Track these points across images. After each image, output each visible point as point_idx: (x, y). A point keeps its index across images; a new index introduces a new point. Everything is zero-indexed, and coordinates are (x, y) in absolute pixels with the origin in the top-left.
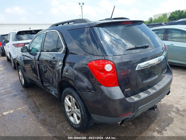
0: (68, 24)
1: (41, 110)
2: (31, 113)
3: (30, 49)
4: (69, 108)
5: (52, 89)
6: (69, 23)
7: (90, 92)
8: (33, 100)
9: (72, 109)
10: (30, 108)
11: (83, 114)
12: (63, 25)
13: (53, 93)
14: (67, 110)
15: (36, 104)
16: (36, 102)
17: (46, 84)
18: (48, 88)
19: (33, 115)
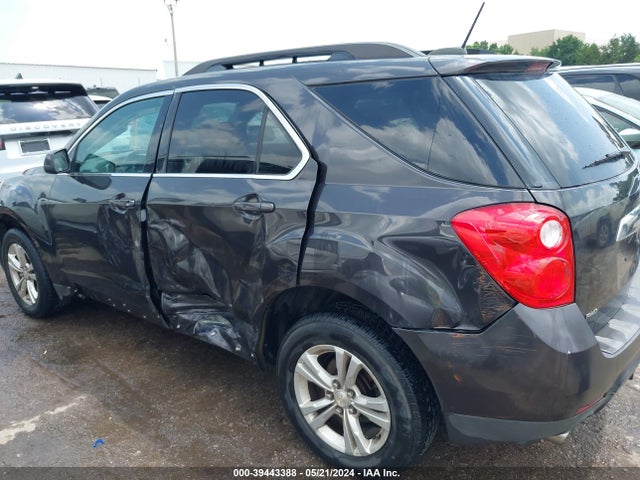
0: (295, 61)
1: (160, 408)
2: (121, 424)
3: (80, 159)
4: (316, 392)
5: (204, 318)
6: (299, 60)
7: (453, 331)
8: (105, 369)
9: (332, 398)
10: (107, 405)
11: (409, 416)
12: (262, 64)
13: (214, 337)
14: (304, 400)
15: (122, 382)
16: (124, 376)
17: (176, 301)
18: (183, 316)
19: (134, 433)
